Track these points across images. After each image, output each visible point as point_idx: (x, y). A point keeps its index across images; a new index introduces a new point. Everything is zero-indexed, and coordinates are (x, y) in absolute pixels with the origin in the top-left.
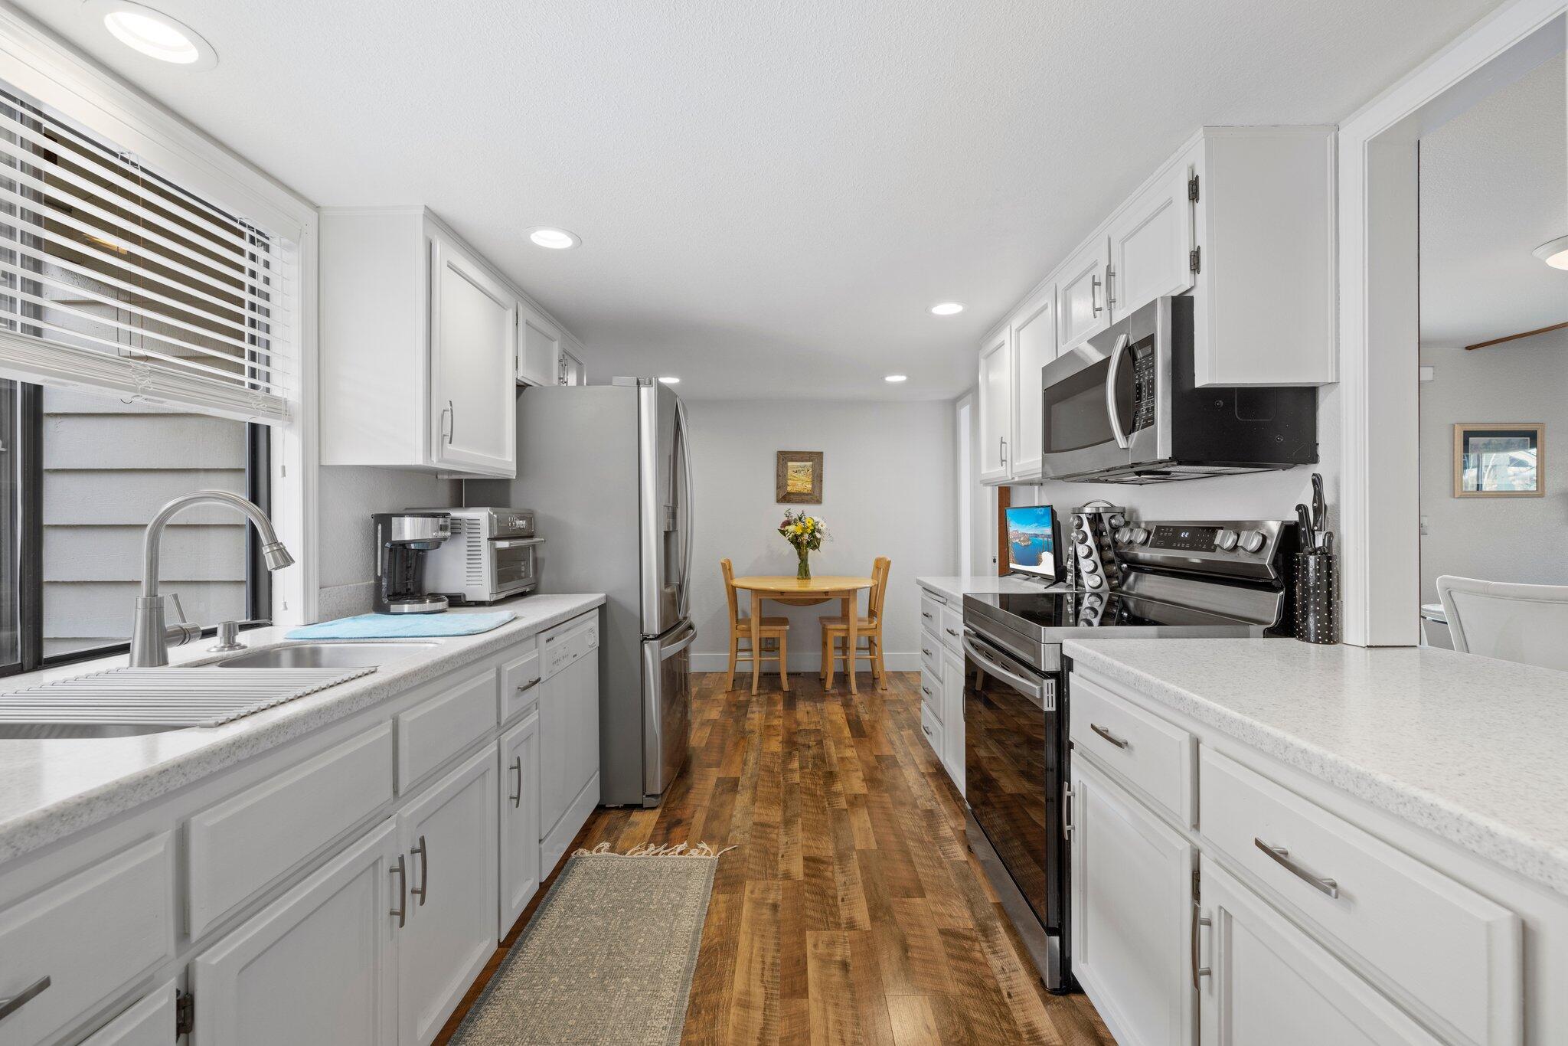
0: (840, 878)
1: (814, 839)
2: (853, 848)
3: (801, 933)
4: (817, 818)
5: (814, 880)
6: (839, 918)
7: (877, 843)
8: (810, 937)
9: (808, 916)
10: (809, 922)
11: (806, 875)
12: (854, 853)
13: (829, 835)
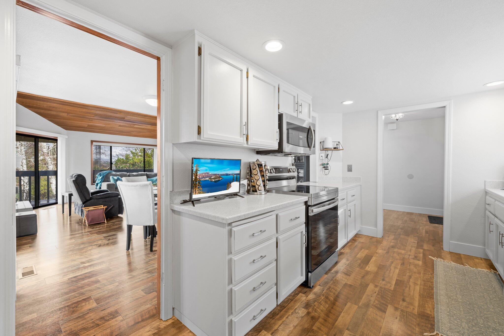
0: (373, 299)
1: (377, 320)
2: (359, 307)
3: (395, 290)
4: (368, 332)
5: (384, 302)
6: (379, 289)
7: (346, 305)
8: (392, 288)
9: (391, 293)
10: (391, 292)
11: (387, 306)
12: (360, 305)
13: (367, 318)
